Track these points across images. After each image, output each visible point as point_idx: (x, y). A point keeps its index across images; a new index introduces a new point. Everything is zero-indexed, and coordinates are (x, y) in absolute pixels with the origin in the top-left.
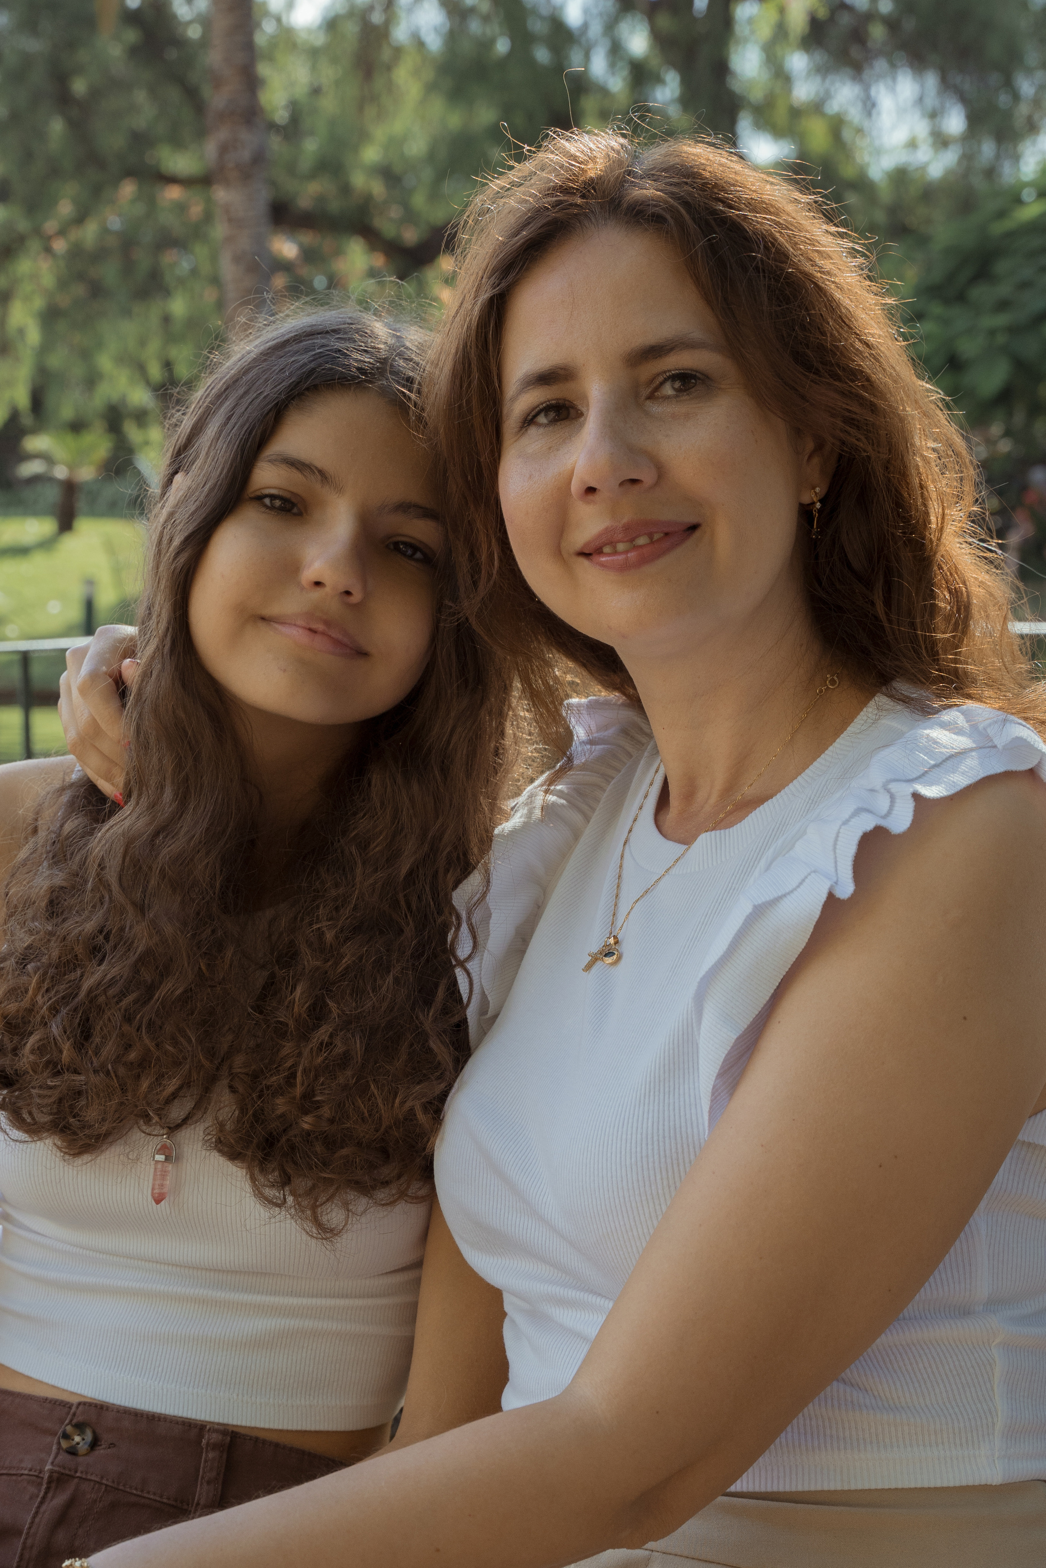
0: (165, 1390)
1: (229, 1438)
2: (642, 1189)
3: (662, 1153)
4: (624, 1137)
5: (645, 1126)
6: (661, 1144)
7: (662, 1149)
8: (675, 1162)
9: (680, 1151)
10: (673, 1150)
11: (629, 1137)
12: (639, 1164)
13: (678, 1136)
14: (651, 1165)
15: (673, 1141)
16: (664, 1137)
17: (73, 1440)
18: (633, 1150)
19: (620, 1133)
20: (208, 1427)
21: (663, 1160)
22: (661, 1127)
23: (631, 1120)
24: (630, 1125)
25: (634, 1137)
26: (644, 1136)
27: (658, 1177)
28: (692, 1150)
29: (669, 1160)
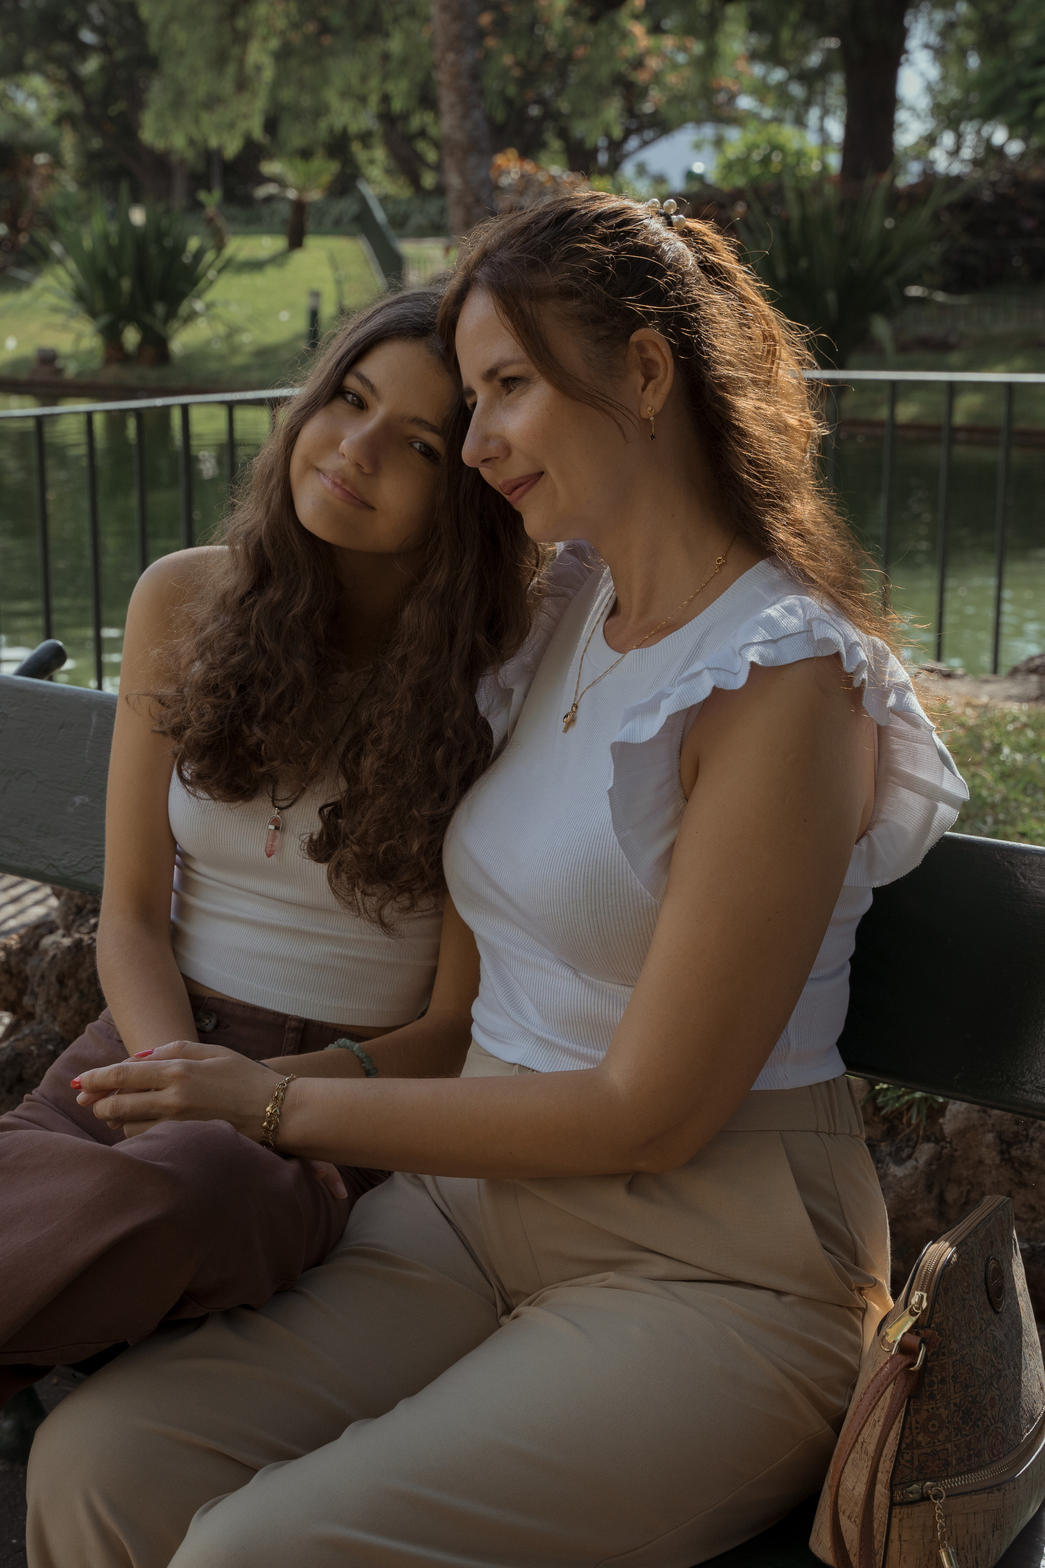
0: (265, 992)
1: (303, 1025)
2: (570, 894)
3: (586, 875)
4: (565, 858)
5: (579, 854)
6: (587, 869)
7: (586, 872)
8: (593, 882)
9: (597, 876)
10: (593, 875)
11: (568, 859)
12: (571, 878)
13: (598, 866)
14: (578, 880)
15: (594, 869)
16: (589, 865)
17: (204, 1022)
18: (570, 868)
19: (563, 855)
20: (290, 1017)
21: (586, 879)
22: (588, 858)
23: (571, 849)
24: (570, 852)
25: (571, 860)
26: (577, 861)
27: (581, 890)
28: (605, 877)
29: (590, 880)
